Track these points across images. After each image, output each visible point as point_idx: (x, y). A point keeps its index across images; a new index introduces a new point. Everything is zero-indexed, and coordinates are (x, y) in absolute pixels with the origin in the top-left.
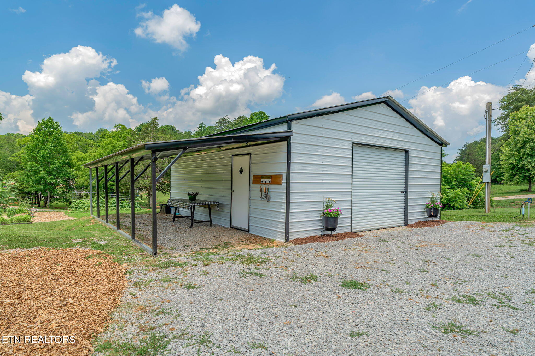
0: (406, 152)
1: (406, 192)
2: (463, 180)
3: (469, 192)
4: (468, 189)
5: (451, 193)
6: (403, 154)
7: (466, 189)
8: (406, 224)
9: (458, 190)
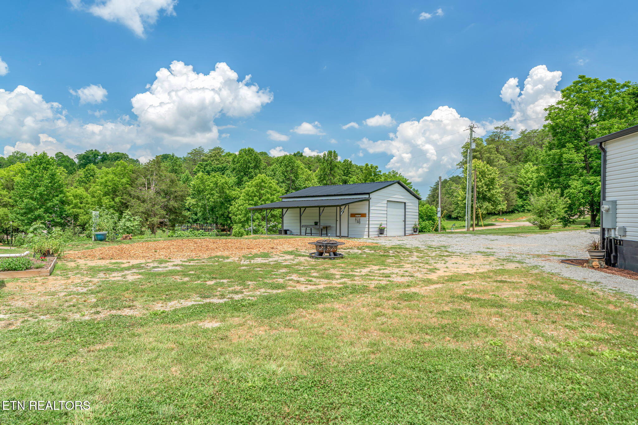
0: (405, 203)
1: (405, 221)
2: (430, 216)
3: (433, 223)
4: (433, 221)
5: (423, 224)
6: (403, 205)
7: (431, 221)
8: (405, 235)
9: (427, 222)
